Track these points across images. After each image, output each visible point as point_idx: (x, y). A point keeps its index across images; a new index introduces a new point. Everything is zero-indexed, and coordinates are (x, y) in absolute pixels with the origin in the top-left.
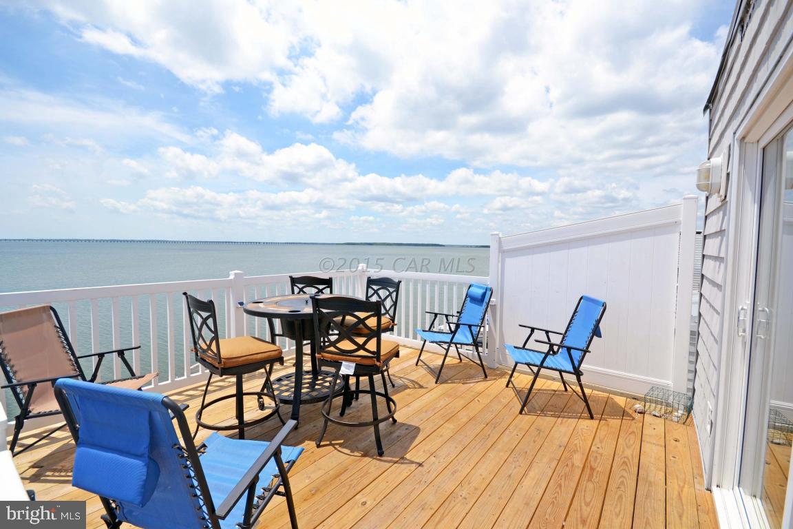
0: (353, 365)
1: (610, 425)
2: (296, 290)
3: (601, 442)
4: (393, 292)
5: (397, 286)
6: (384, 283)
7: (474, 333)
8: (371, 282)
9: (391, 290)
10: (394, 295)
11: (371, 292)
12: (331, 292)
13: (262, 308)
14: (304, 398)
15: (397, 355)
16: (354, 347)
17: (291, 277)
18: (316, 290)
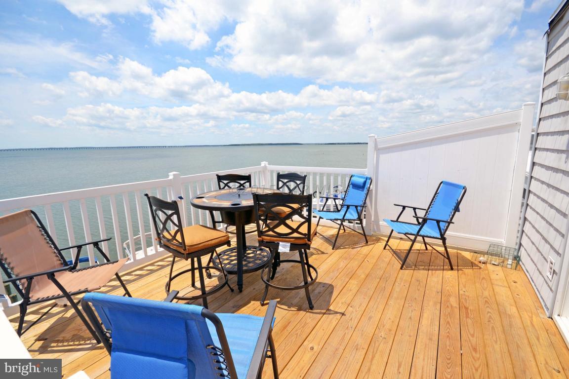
0: (289, 244)
1: (466, 273)
2: (222, 185)
3: (465, 287)
4: (300, 184)
5: (303, 179)
6: (292, 177)
7: (359, 211)
8: (280, 177)
9: (298, 182)
10: (301, 186)
11: (281, 184)
12: (250, 186)
13: (205, 202)
14: (245, 268)
16: (288, 231)
17: (217, 175)
18: (239, 185)
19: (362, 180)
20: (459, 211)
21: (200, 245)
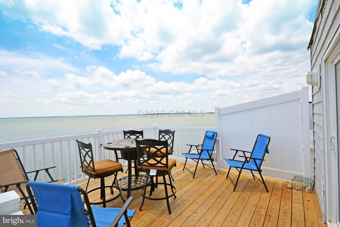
0: (156, 171)
1: (277, 194)
2: (126, 137)
3: (273, 203)
5: (173, 133)
6: (167, 132)
7: (210, 154)
8: (161, 132)
9: (171, 135)
10: (172, 137)
11: (161, 136)
12: (143, 137)
13: (112, 146)
14: (133, 187)
15: (175, 165)
16: (155, 162)
17: (124, 131)
18: (136, 137)
19: (212, 134)
20: (268, 153)
21: (104, 170)
